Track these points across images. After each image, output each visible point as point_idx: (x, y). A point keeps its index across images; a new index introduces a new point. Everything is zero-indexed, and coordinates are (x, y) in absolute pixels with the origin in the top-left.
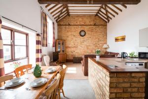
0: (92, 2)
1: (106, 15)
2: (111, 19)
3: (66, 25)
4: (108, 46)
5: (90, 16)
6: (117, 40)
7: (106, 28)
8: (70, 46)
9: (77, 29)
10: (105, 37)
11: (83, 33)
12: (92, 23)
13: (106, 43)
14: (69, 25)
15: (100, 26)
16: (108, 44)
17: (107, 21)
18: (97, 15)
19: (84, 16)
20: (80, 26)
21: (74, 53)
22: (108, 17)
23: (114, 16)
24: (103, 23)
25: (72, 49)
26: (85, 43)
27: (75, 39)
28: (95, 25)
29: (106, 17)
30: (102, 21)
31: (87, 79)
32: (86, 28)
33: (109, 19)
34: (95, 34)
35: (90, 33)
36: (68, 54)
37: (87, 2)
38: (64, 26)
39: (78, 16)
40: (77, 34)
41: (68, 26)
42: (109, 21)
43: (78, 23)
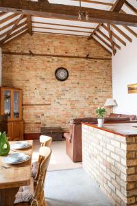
0: (87, 17)
1: (110, 39)
2: (119, 47)
3: (23, 54)
4: (115, 101)
5: (78, 38)
6: (131, 89)
7: (110, 66)
8: (32, 102)
9: (48, 65)
10: (108, 83)
11: (62, 74)
12: (81, 53)
13: (110, 97)
14: (31, 54)
15: (98, 61)
16: (114, 98)
17: (111, 51)
18: (91, 38)
19: (65, 36)
20: (56, 59)
21: (42, 118)
22: (114, 43)
23: (125, 44)
24: (104, 55)
25: (38, 110)
26: (68, 96)
27: (44, 86)
28: (87, 57)
29: (110, 43)
30: (102, 49)
31: (81, 168)
32: (69, 64)
33: (116, 48)
34: (88, 77)
35: (78, 74)
36: (26, 120)
37: (77, 15)
38: (20, 56)
39: (51, 36)
40: (49, 74)
41: (27, 57)
42: (115, 51)
43: (52, 52)
